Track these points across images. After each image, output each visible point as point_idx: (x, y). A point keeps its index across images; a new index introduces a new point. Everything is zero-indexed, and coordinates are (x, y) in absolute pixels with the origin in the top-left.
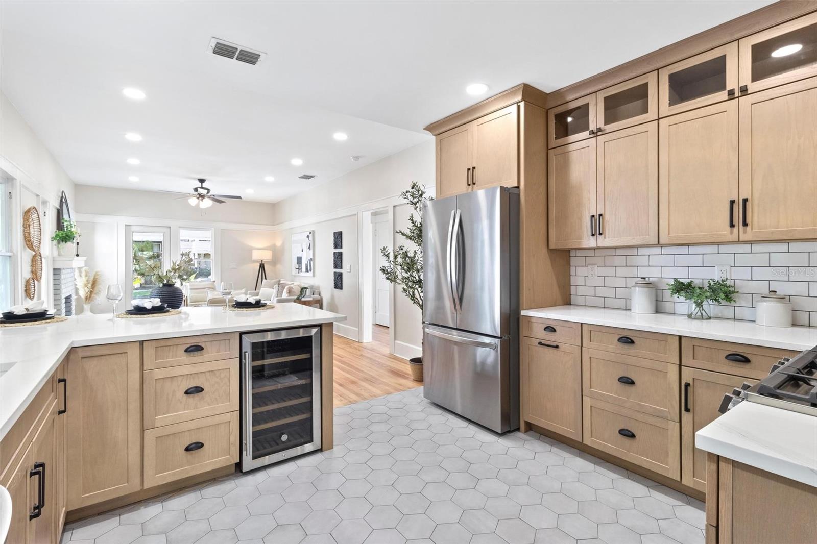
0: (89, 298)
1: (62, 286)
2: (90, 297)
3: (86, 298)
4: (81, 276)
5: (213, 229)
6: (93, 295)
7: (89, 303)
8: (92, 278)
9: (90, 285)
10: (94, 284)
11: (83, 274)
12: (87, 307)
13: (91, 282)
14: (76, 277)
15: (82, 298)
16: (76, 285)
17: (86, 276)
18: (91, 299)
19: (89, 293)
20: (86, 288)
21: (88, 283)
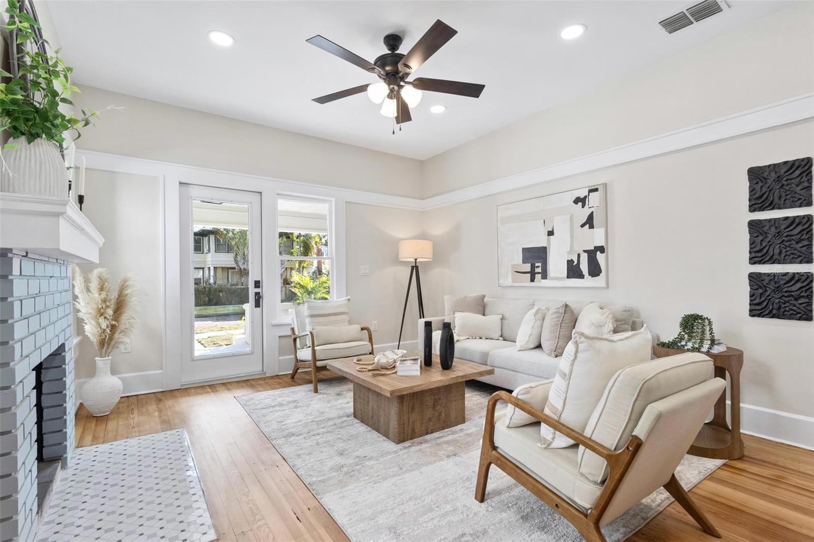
0: (107, 342)
1: (17, 327)
2: (111, 338)
3: (102, 343)
4: (88, 290)
5: (333, 200)
6: (116, 336)
7: (107, 354)
8: (114, 295)
9: (110, 312)
10: (120, 306)
11: (94, 285)
12: (102, 363)
13: (112, 304)
14: (77, 291)
15: (92, 342)
16: (78, 311)
17: (102, 289)
18: (113, 343)
19: (108, 331)
20: (101, 320)
21: (108, 307)
